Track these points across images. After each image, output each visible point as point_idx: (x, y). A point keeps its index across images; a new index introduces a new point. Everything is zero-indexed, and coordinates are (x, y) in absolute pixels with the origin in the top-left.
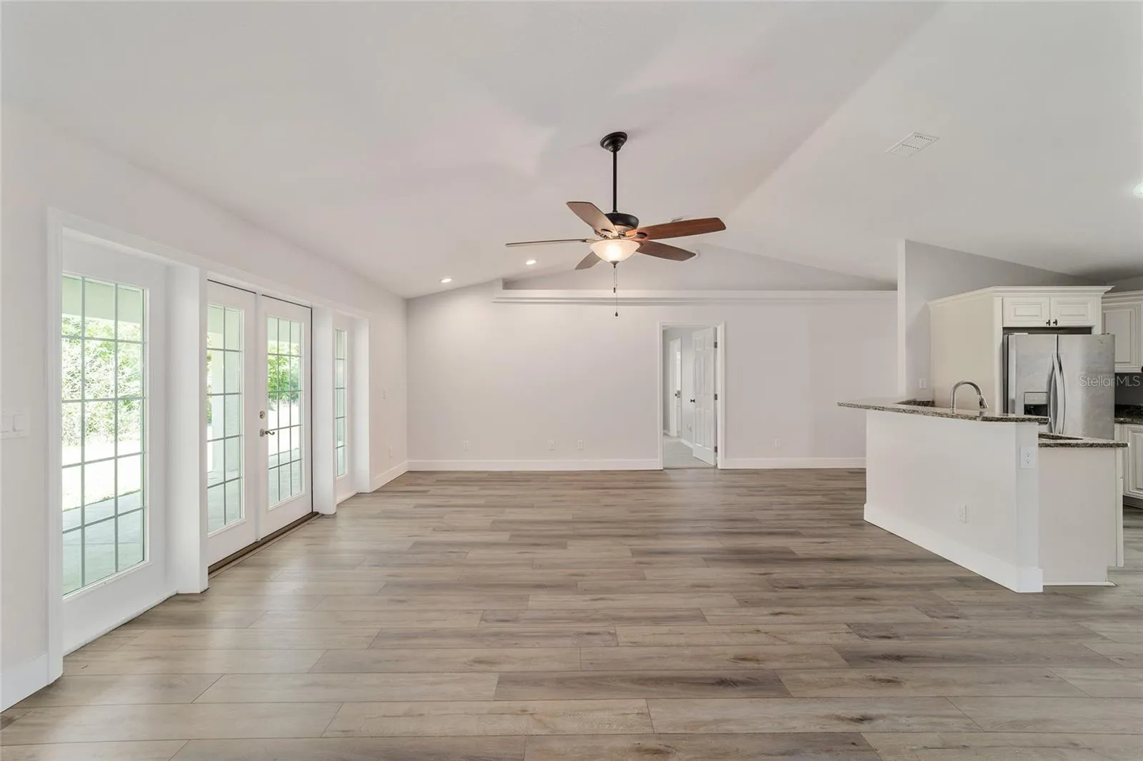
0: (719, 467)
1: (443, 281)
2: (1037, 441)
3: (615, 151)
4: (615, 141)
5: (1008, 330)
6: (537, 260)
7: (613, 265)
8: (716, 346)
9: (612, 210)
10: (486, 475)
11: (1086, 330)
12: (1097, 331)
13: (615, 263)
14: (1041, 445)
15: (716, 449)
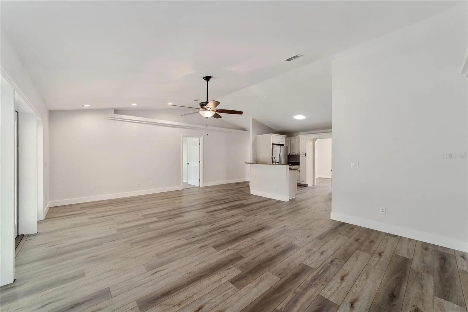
0: (201, 186)
1: (85, 106)
2: (289, 169)
3: (208, 81)
4: (208, 78)
5: (273, 144)
6: (137, 104)
7: (206, 119)
8: (200, 144)
9: (206, 100)
10: (107, 202)
11: (283, 145)
12: (285, 145)
13: (207, 118)
14: (289, 170)
15: (200, 180)
